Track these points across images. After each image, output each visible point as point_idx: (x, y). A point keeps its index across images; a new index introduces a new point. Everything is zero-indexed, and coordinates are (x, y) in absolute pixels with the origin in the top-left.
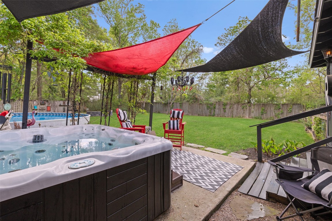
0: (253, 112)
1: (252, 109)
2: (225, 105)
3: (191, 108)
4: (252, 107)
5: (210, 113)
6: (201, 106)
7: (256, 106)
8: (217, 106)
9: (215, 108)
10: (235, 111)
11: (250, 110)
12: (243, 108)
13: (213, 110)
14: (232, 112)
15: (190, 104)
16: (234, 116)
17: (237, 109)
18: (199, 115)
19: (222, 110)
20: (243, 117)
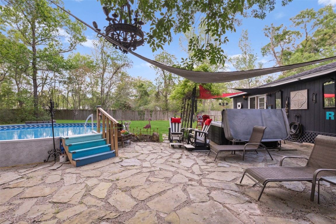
0: (169, 116)
1: (169, 114)
2: (151, 111)
3: (124, 114)
4: (169, 113)
5: (141, 118)
6: (133, 112)
7: (171, 112)
8: (146, 113)
9: (144, 114)
10: (158, 116)
11: (167, 115)
12: (163, 114)
13: (143, 116)
14: (156, 117)
15: (123, 111)
16: (158, 119)
17: (160, 114)
18: (131, 120)
19: (149, 115)
20: (163, 120)
